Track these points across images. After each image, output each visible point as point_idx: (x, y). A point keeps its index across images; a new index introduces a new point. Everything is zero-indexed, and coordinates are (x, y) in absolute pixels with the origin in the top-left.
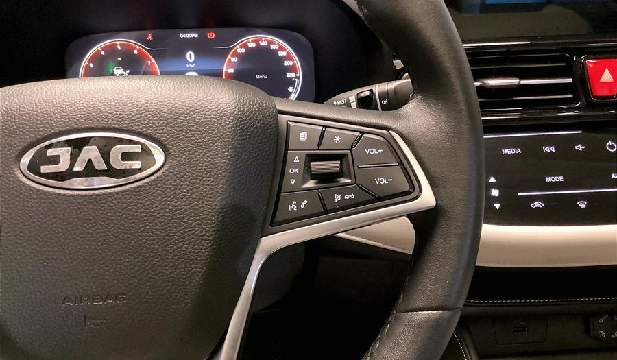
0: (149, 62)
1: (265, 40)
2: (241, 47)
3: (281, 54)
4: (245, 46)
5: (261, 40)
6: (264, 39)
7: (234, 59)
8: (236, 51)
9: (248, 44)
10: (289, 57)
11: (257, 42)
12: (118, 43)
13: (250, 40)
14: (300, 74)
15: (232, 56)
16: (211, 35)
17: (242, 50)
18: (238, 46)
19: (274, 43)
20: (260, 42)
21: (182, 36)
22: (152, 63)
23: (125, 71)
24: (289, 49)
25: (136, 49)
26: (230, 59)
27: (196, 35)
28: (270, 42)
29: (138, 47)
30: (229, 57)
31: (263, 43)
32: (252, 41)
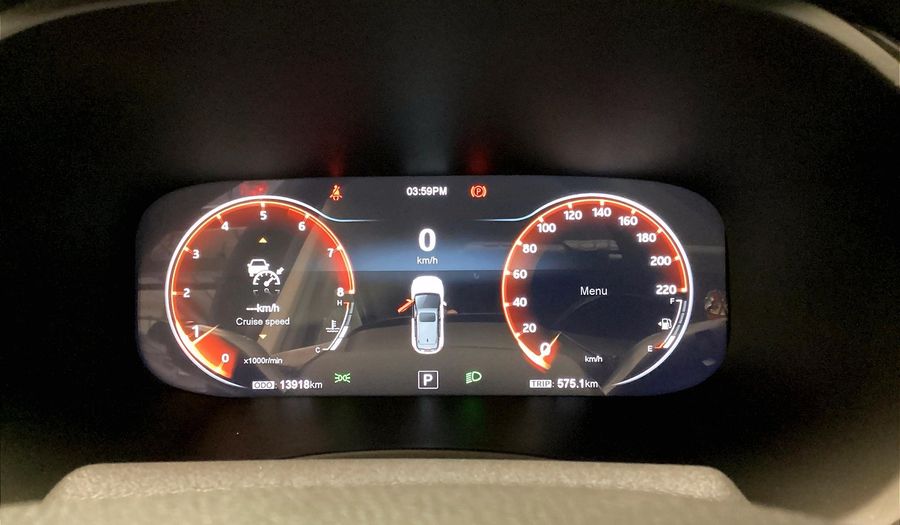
0: (331, 250)
1: (606, 205)
2: (548, 220)
3: (644, 238)
4: (557, 217)
5: (598, 206)
6: (603, 203)
7: (530, 249)
8: (535, 228)
9: (566, 213)
10: (662, 247)
11: (586, 208)
12: (263, 204)
13: (570, 205)
14: (689, 287)
15: (525, 241)
16: (479, 191)
17: (551, 228)
18: (540, 219)
19: (626, 212)
20: (595, 210)
21: (412, 191)
22: (337, 254)
23: (273, 268)
24: (664, 227)
25: (302, 218)
26: (520, 248)
27: (443, 191)
28: (619, 211)
29: (308, 215)
30: (518, 242)
31: (601, 213)
32: (575, 208)
